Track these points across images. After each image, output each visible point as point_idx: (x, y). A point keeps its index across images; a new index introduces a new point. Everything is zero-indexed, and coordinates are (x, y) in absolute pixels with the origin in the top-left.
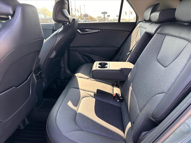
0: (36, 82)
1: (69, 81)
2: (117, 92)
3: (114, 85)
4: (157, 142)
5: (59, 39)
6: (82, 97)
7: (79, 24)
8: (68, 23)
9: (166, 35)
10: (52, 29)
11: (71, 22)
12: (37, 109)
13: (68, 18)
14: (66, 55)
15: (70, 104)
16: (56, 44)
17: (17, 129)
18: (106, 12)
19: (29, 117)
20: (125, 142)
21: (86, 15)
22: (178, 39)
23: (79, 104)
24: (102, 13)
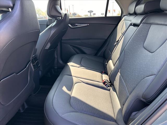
0: (33, 70)
1: (62, 71)
2: (106, 78)
3: (102, 72)
4: (145, 124)
5: (53, 32)
6: (75, 83)
7: (70, 19)
8: (60, 18)
9: (151, 24)
10: (46, 24)
11: (63, 16)
12: (35, 94)
13: (60, 13)
14: (59, 47)
15: (64, 89)
16: (50, 36)
17: (17, 112)
18: (92, 11)
19: (27, 101)
20: (116, 121)
21: (75, 14)
22: (164, 26)
23: (72, 88)
24: (88, 12)
